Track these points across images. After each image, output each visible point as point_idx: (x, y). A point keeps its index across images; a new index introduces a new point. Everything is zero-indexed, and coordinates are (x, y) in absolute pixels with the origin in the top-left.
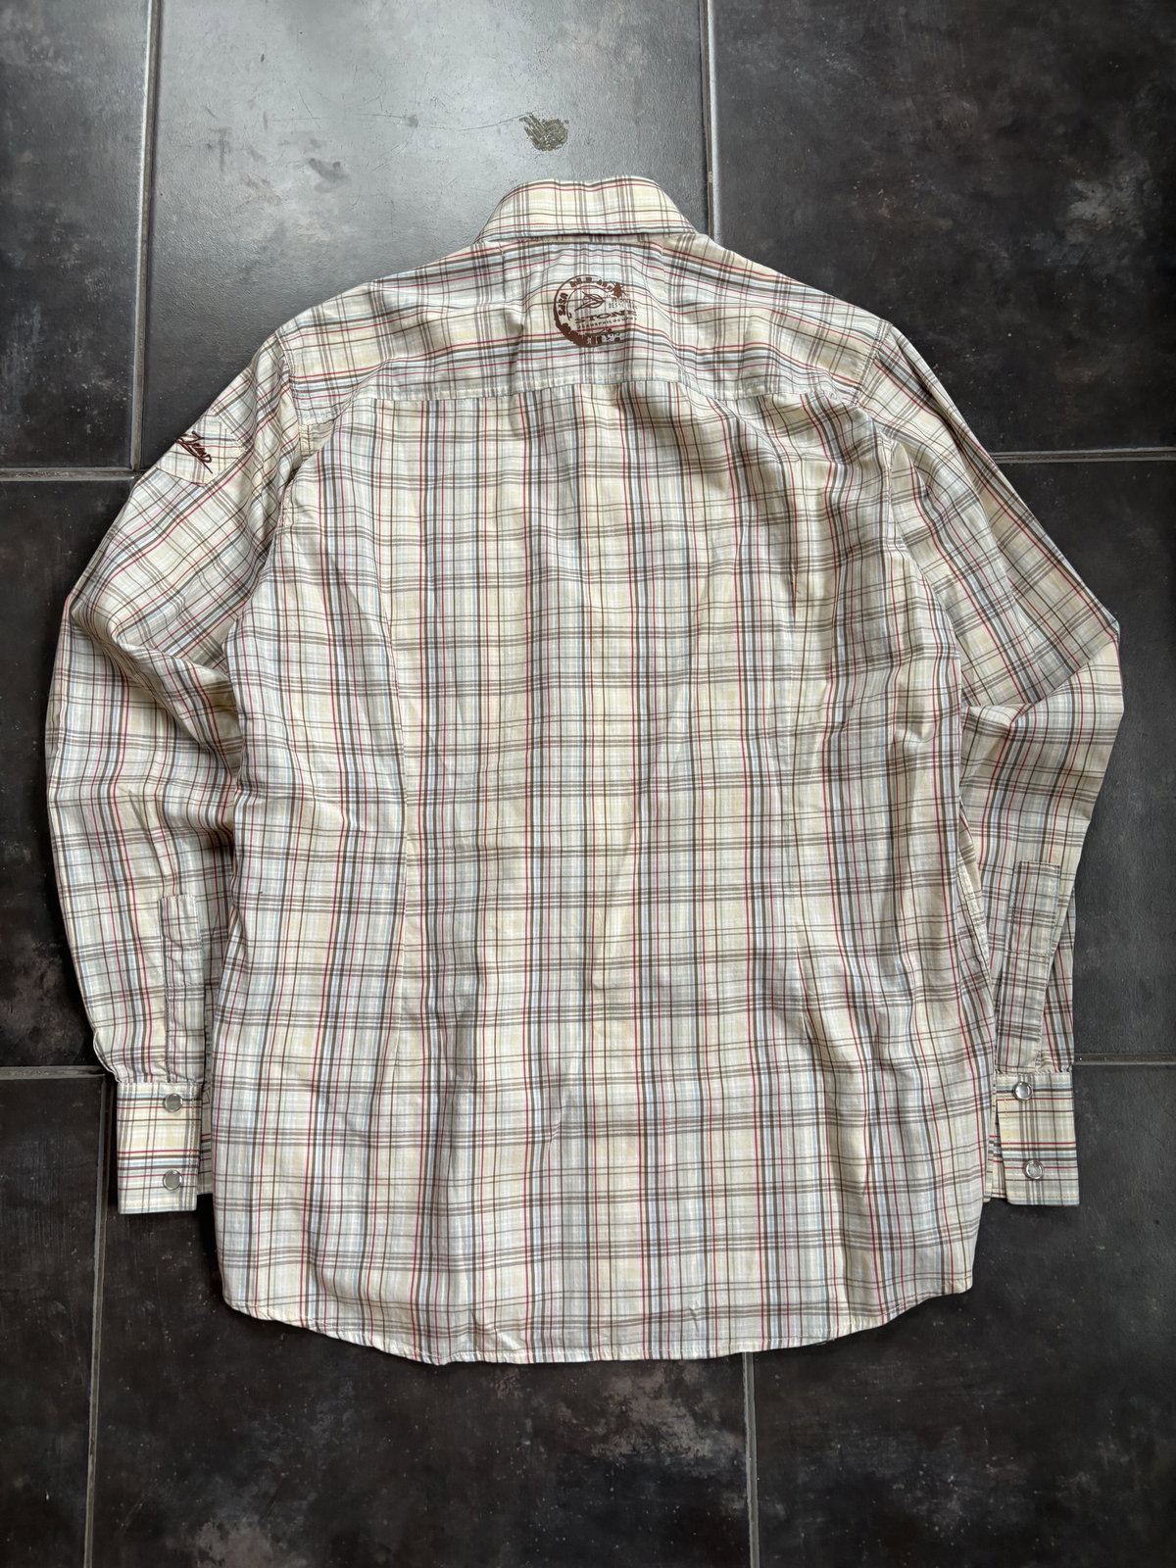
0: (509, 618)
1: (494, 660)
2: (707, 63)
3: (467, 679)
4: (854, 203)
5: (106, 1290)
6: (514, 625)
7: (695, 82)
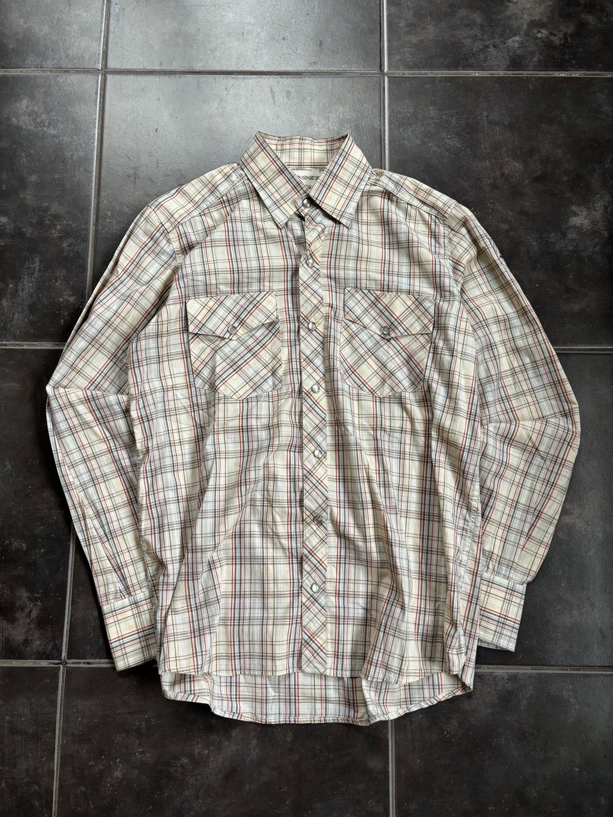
5: (60, 779)
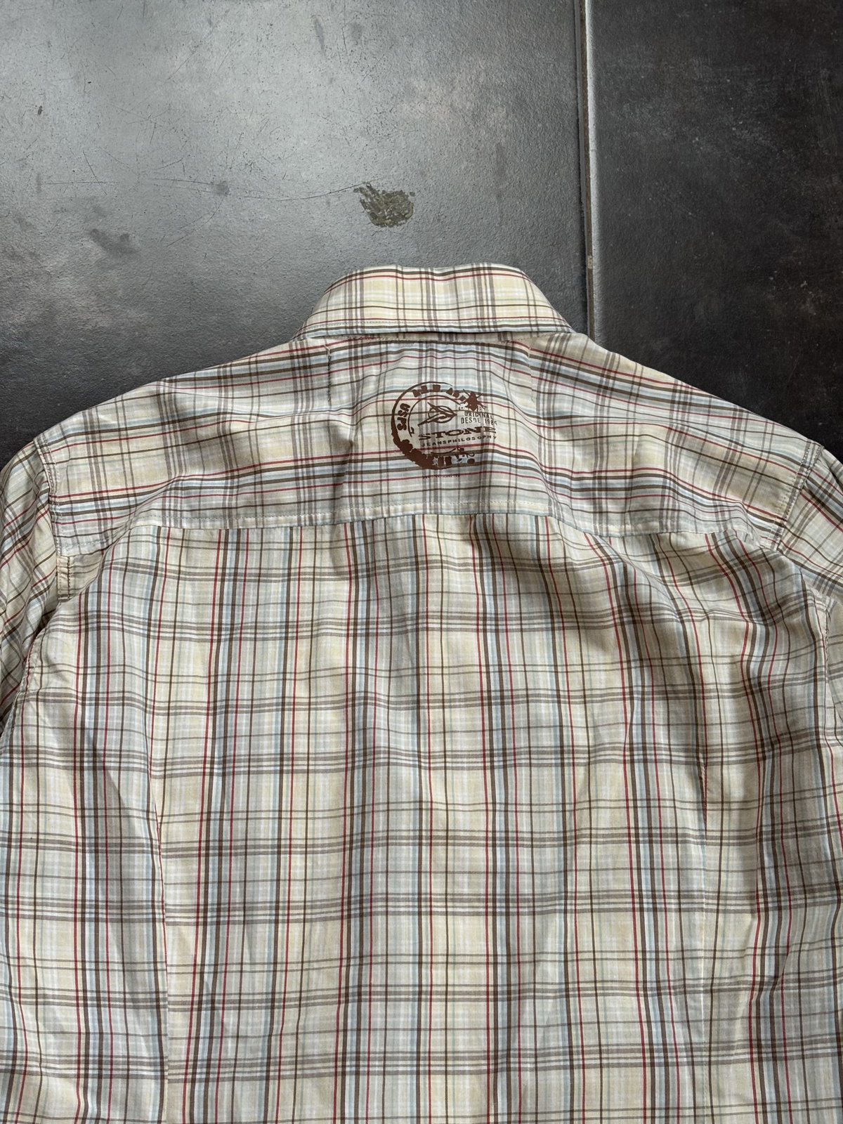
0: (320, 815)
1: (298, 872)
2: (586, 130)
3: (260, 899)
4: (770, 297)
6: (327, 824)
7: (571, 152)
